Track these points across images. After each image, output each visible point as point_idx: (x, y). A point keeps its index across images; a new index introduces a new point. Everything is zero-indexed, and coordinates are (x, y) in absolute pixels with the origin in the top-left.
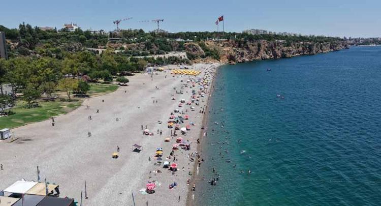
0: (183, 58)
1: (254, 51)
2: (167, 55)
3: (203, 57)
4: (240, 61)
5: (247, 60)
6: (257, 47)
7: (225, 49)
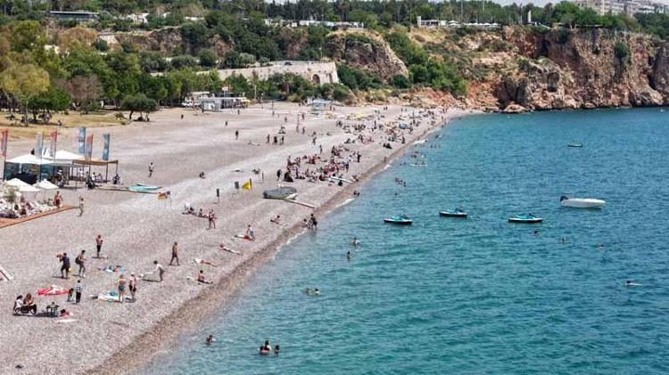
0: (324, 80)
1: (601, 72)
2: (265, 69)
3: (400, 83)
4: (542, 105)
5: (572, 102)
6: (610, 59)
7: (484, 61)
